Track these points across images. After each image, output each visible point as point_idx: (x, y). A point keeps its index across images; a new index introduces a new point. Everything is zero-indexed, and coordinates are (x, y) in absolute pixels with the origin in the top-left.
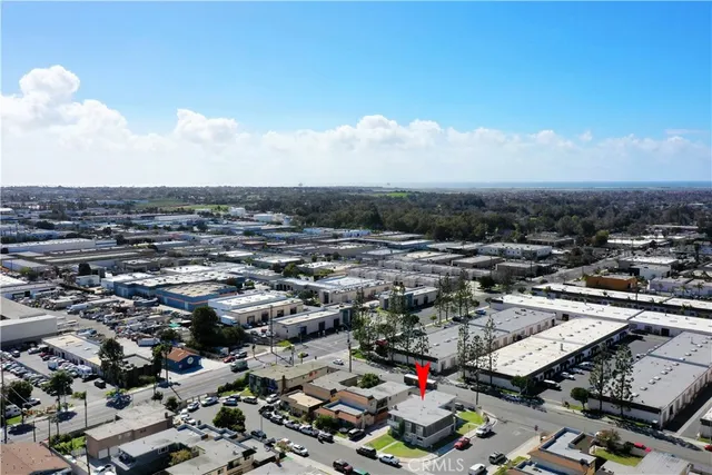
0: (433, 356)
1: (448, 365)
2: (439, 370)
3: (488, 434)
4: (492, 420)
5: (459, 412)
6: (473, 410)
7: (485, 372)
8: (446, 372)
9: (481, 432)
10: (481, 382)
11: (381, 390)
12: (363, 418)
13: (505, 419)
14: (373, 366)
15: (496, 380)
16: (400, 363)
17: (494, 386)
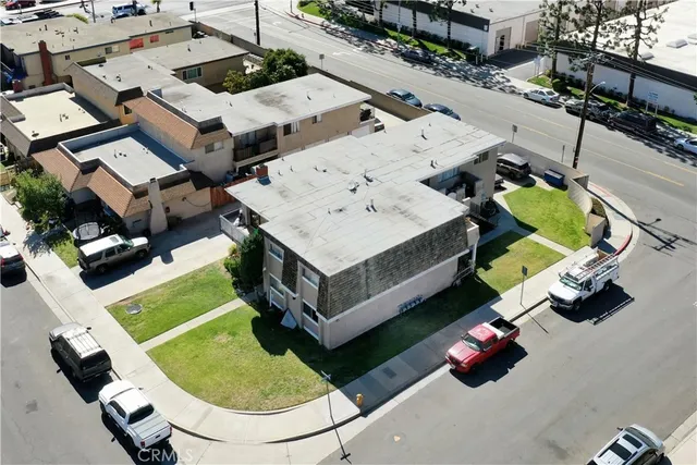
0: (479, 13)
1: (517, 39)
2: (491, 51)
3: (599, 301)
4: (620, 232)
5: (510, 186)
6: (560, 184)
7: (614, 62)
8: (508, 57)
9: (569, 294)
10: (601, 91)
11: (267, 102)
12: (156, 196)
13: (668, 227)
14: (333, 33)
15: (646, 88)
16: (393, 27)
17: (637, 104)
